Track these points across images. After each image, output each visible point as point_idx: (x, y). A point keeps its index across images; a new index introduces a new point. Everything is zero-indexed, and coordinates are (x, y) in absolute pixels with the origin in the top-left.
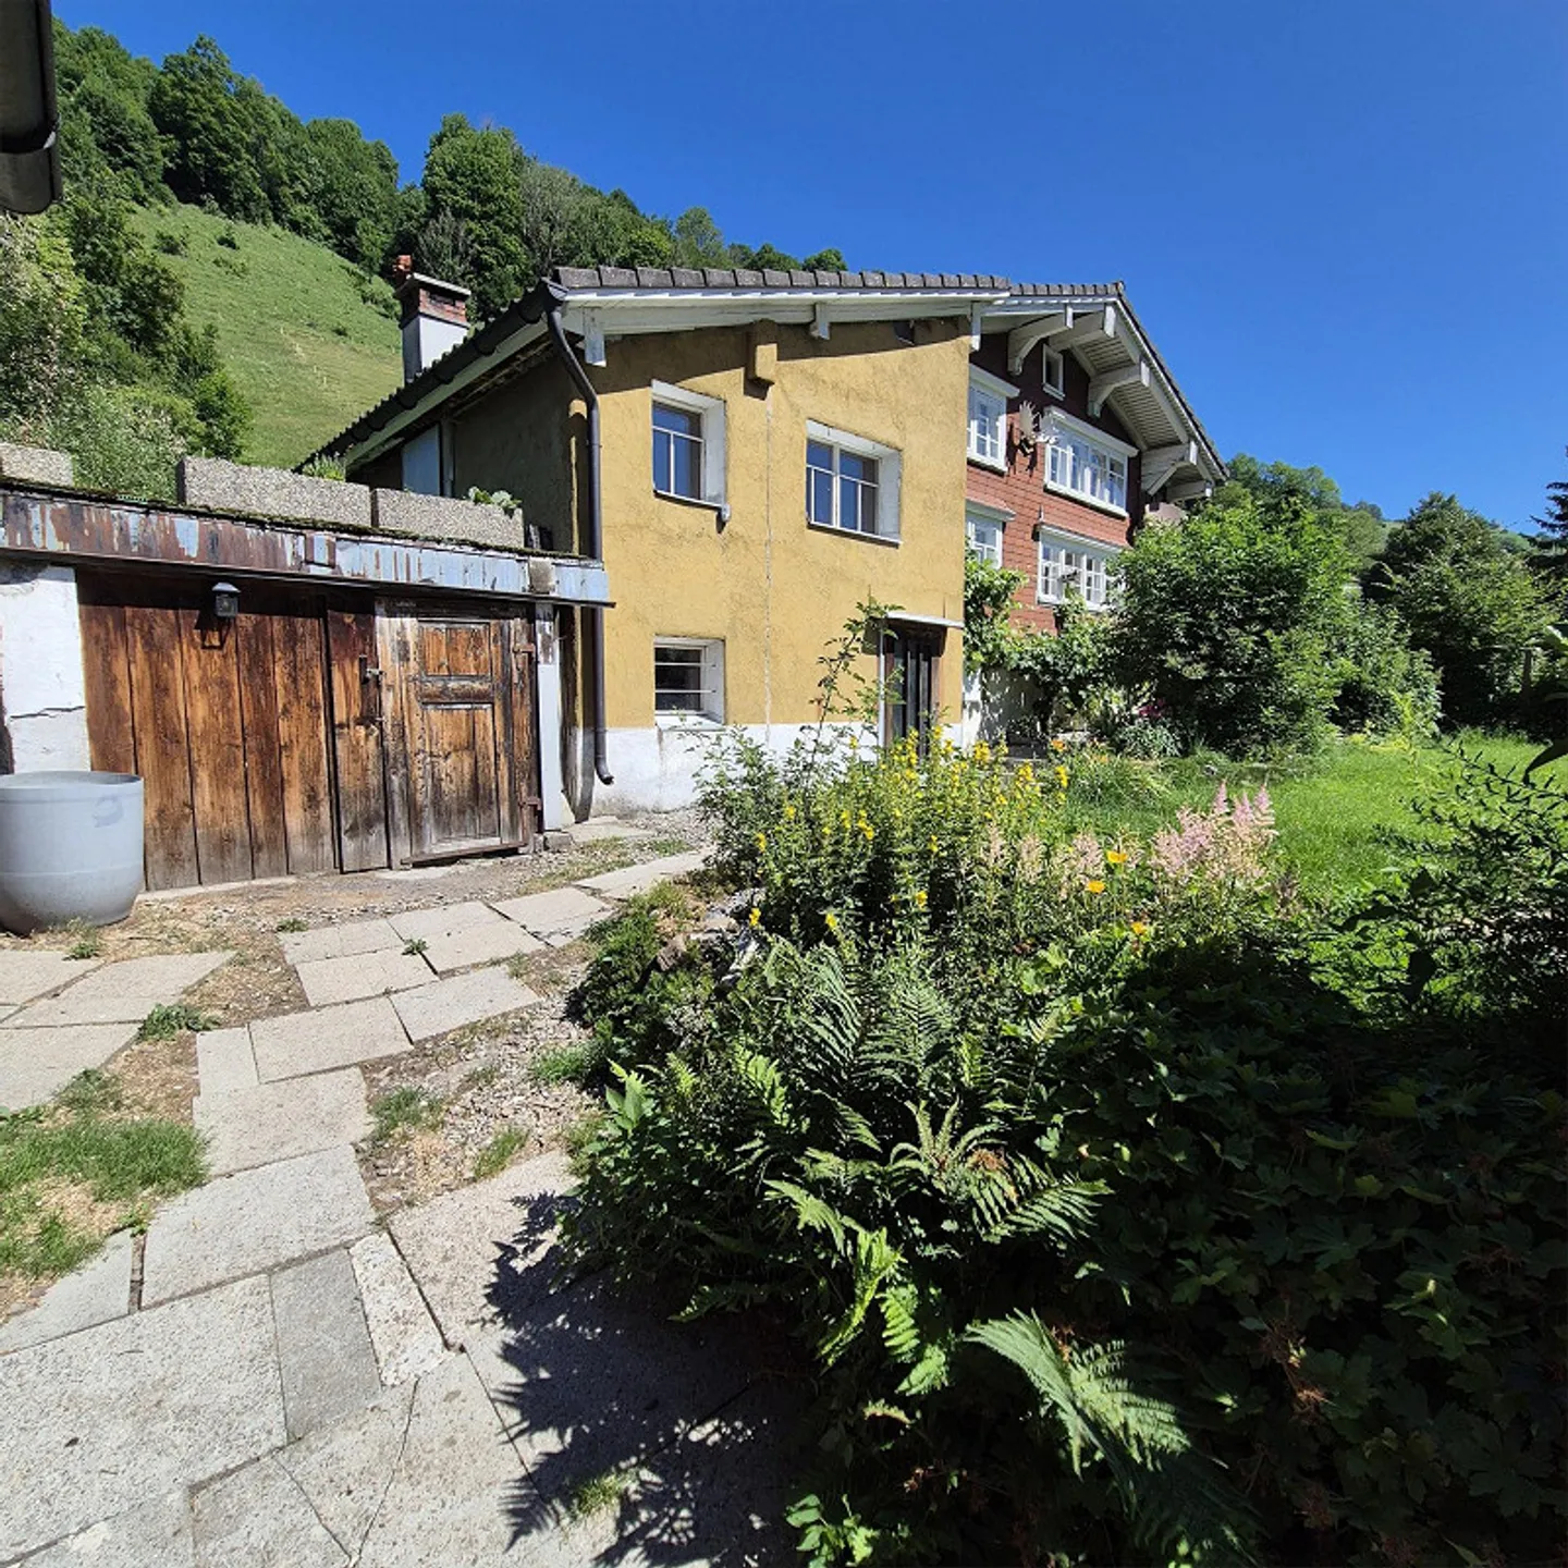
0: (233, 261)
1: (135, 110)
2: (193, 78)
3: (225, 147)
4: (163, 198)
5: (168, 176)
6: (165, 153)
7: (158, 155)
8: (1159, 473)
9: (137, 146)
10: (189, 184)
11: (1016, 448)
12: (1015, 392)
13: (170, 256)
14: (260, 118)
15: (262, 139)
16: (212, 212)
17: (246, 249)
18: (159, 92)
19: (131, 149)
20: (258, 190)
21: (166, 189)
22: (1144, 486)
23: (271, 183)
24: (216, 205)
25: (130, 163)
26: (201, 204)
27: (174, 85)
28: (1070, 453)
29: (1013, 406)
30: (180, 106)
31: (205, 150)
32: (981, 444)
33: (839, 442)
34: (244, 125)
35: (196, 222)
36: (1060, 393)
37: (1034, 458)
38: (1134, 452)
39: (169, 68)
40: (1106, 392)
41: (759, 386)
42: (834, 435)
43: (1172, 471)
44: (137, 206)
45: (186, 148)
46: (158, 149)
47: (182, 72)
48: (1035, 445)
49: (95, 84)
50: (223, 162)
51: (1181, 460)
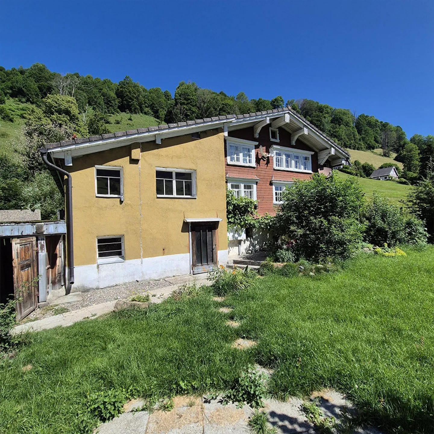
0: (131, 123)
1: (113, 94)
2: (125, 85)
3: (131, 99)
4: (118, 112)
5: (119, 107)
6: (118, 102)
7: (117, 103)
8: (323, 158)
9: (112, 102)
10: (122, 108)
11: (260, 159)
12: (257, 143)
13: (118, 125)
14: (138, 91)
15: (138, 96)
16: (128, 113)
17: (134, 120)
18: (118, 90)
19: (111, 103)
20: (137, 107)
21: (118, 110)
22: (319, 163)
23: (140, 105)
24: (128, 111)
25: (111, 106)
26: (125, 112)
27: (121, 88)
28: (284, 157)
29: (257, 147)
30: (122, 91)
31: (126, 100)
32: (245, 160)
33: (174, 170)
34: (135, 93)
35: (124, 116)
36: (278, 141)
37: (268, 161)
38: (313, 153)
39: (120, 84)
40: (296, 137)
41: (135, 161)
42: (168, 170)
43: (327, 158)
44: (112, 115)
45: (123, 101)
46: (117, 101)
47: (122, 85)
48: (268, 157)
49: (105, 90)
50: (130, 102)
51: (329, 153)
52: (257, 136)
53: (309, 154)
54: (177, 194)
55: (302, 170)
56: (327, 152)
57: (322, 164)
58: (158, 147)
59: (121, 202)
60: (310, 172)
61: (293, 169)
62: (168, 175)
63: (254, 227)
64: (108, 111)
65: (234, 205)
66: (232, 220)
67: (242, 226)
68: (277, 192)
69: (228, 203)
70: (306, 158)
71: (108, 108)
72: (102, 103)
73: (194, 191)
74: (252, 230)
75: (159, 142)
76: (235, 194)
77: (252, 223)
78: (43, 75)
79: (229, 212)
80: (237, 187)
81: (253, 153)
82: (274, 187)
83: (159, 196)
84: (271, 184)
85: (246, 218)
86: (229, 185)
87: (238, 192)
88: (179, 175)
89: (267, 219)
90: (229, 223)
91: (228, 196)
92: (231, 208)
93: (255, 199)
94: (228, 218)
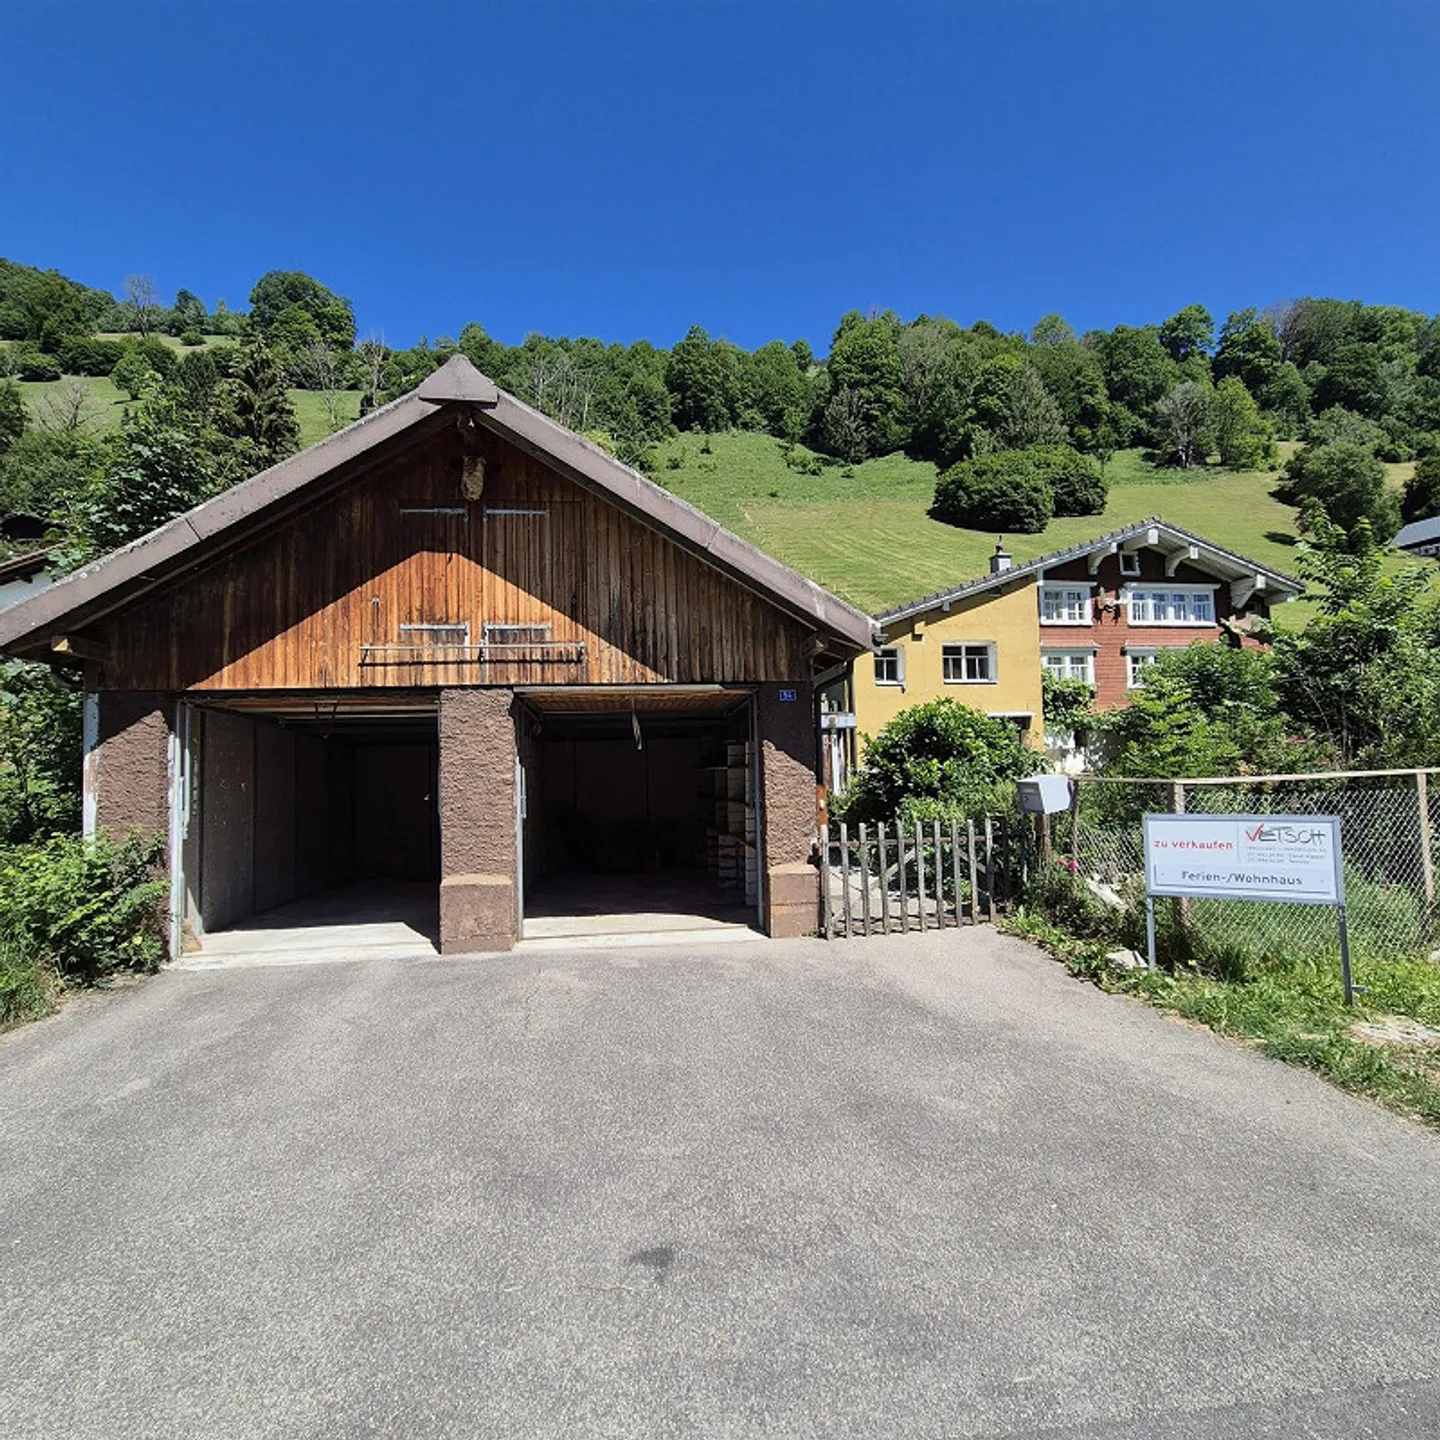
0: (708, 462)
1: (659, 386)
2: (689, 353)
3: (705, 390)
4: (672, 435)
5: (675, 419)
6: (672, 405)
7: (668, 408)
8: (1241, 598)
9: (659, 407)
10: (683, 421)
11: (1101, 611)
12: (1095, 584)
13: (674, 471)
14: (725, 365)
15: (726, 377)
16: (697, 433)
17: (716, 451)
18: (671, 367)
19: (654, 409)
20: (725, 410)
21: (674, 428)
22: (1232, 605)
23: (730, 402)
24: (699, 427)
25: (654, 418)
26: (691, 429)
27: (678, 362)
28: (1150, 603)
29: (1094, 591)
30: (682, 373)
31: (694, 396)
32: (1071, 616)
33: (964, 644)
34: (716, 372)
35: (688, 442)
36: (1137, 573)
37: (1118, 611)
38: (1217, 586)
39: (676, 352)
40: (1176, 562)
41: (918, 637)
42: (958, 644)
43: (1249, 594)
44: (656, 443)
45: (684, 398)
46: (669, 404)
47: (685, 352)
48: (1117, 606)
49: (638, 377)
50: (704, 399)
51: (1253, 586)
52: (1094, 571)
53: (1208, 589)
54: (969, 677)
55: (1192, 621)
56: (1248, 582)
57: (1240, 606)
58: (947, 615)
59: (903, 691)
60: (1213, 623)
61: (1171, 621)
62: (955, 650)
63: (1091, 728)
64: (649, 434)
65: (1054, 691)
66: (1050, 716)
67: (1068, 727)
68: (1137, 666)
69: (1045, 689)
70: (1199, 598)
71: (646, 425)
72: (634, 415)
73: (991, 672)
74: (1085, 735)
75: (946, 608)
76: (1055, 675)
77: (1085, 721)
78: (487, 358)
79: (1046, 704)
80: (1058, 661)
81: (1088, 604)
82: (1128, 659)
83: (947, 681)
84: (1123, 653)
85: (1075, 712)
86: (1045, 659)
87: (1060, 670)
88: (970, 650)
89: (1115, 716)
90: (1046, 719)
91: (1044, 680)
92: (1049, 696)
93: (1090, 680)
94: (1045, 713)
